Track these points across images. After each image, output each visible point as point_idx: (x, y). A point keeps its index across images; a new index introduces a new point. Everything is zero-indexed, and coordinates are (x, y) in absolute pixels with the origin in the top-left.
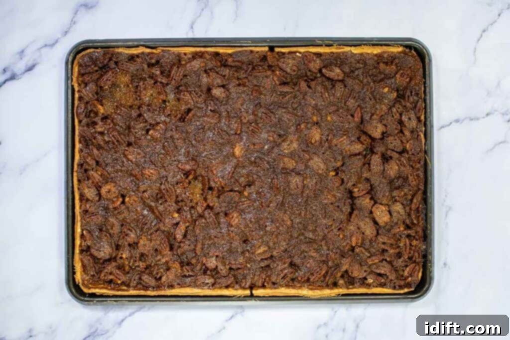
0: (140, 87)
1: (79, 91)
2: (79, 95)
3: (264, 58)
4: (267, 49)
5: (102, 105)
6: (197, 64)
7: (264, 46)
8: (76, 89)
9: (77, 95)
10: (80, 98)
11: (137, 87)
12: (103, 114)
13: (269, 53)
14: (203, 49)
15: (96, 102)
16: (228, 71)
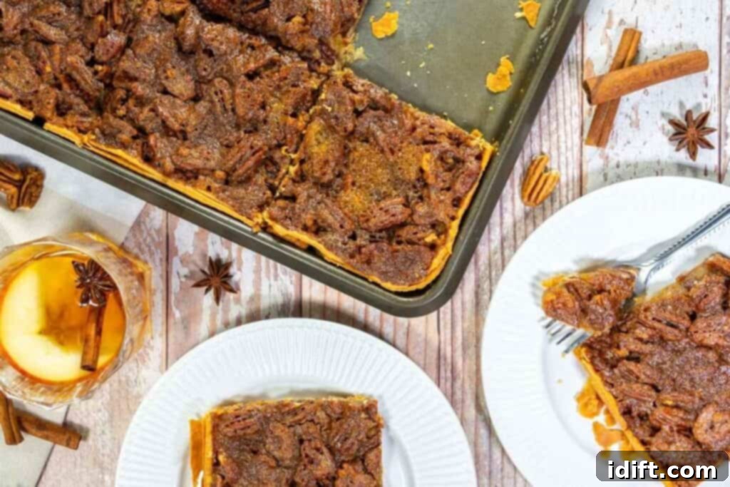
0: (333, 170)
1: (453, 218)
2: (457, 211)
3: (62, 110)
4: (48, 126)
5: (422, 171)
6: (193, 158)
7: (49, 132)
8: (456, 224)
9: (461, 212)
10: (457, 202)
11: (340, 175)
12: (428, 151)
13: (48, 114)
14: (171, 183)
15: (431, 180)
16: (142, 117)
